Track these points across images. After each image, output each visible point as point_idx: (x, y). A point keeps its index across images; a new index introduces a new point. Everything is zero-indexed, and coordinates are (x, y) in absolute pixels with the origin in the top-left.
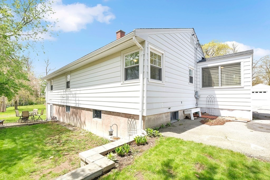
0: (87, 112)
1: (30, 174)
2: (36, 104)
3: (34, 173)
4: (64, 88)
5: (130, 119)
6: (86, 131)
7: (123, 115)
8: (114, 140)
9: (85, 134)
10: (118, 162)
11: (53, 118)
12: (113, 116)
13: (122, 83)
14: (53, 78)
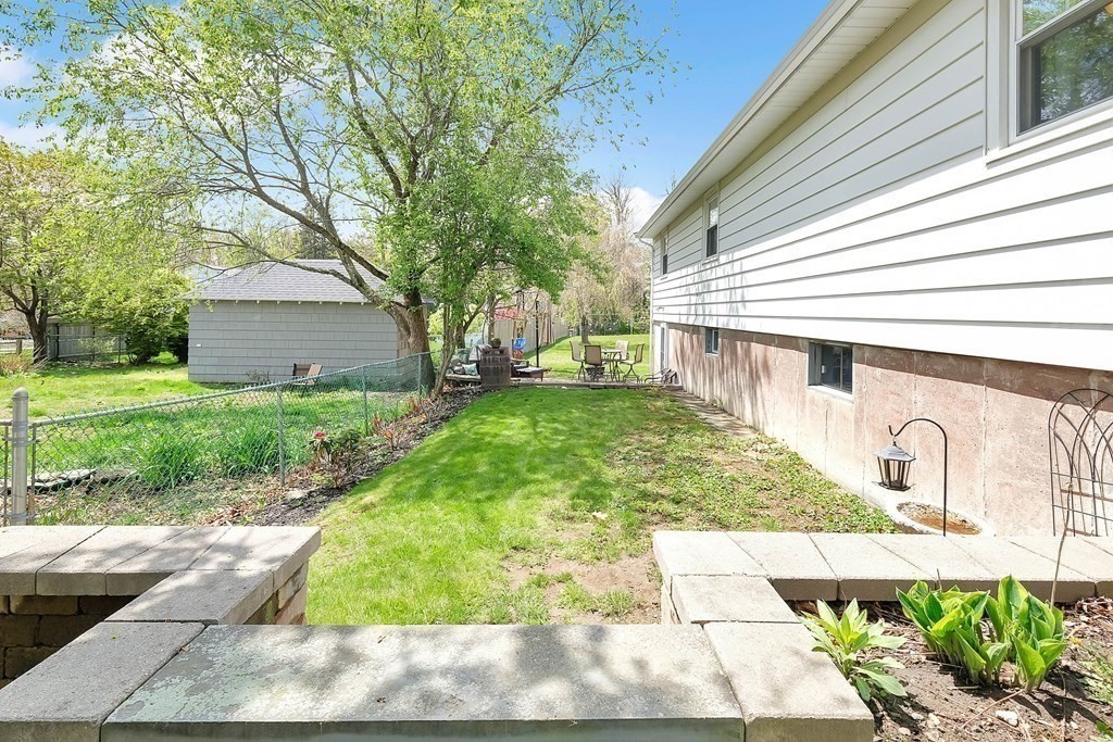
0: (780, 355)
1: (508, 551)
2: (637, 332)
3: (519, 556)
4: (699, 255)
5: (1074, 412)
6: (778, 445)
7: (1005, 375)
8: (918, 526)
9: (766, 457)
10: (915, 715)
11: (670, 377)
12: (928, 381)
13: (995, 153)
14: (669, 228)
